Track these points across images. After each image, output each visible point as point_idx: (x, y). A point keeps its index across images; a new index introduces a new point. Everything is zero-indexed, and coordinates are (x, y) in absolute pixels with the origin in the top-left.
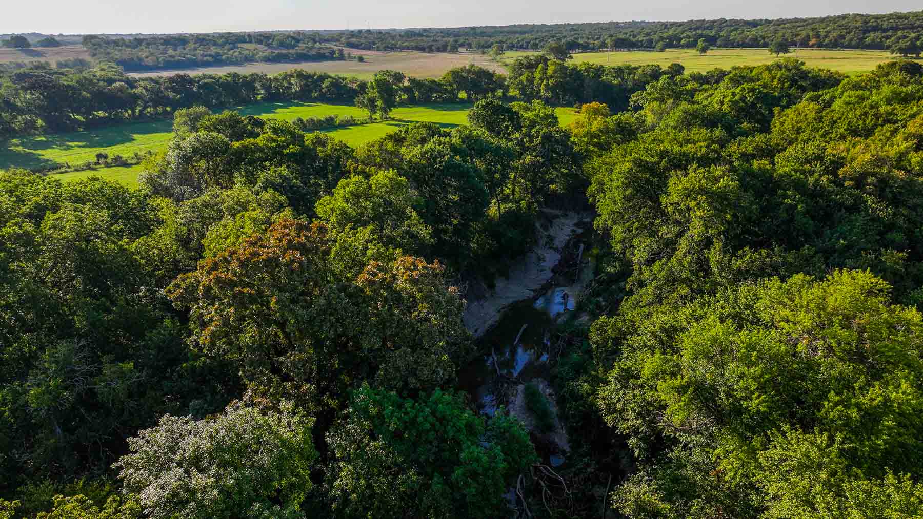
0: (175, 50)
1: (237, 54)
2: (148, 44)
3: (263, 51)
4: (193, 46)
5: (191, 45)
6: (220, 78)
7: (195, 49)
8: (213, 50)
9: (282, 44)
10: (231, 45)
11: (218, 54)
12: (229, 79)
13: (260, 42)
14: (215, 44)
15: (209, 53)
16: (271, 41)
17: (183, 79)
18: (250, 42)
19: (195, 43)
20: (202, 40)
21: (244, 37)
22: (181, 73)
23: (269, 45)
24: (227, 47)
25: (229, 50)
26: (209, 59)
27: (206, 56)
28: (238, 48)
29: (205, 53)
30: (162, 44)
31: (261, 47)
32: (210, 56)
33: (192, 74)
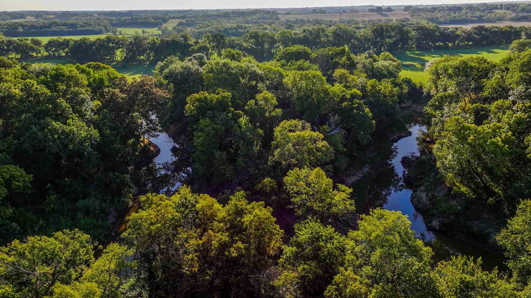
0: (455, 13)
1: (493, 16)
2: (440, 10)
3: (510, 14)
4: (465, 11)
5: (464, 11)
6: (503, 28)
7: (467, 13)
8: (478, 14)
9: (523, 10)
10: (489, 11)
11: (481, 16)
12: (508, 29)
13: (508, 9)
14: (479, 10)
15: (476, 15)
16: (516, 8)
17: (481, 28)
18: (501, 8)
19: (466, 10)
20: (470, 7)
21: (497, 5)
22: (481, 25)
23: (514, 11)
24: (486, 12)
25: (488, 13)
26: (476, 19)
27: (474, 17)
28: (493, 12)
29: (473, 15)
30: (447, 10)
31: (508, 12)
32: (477, 17)
33: (487, 25)
